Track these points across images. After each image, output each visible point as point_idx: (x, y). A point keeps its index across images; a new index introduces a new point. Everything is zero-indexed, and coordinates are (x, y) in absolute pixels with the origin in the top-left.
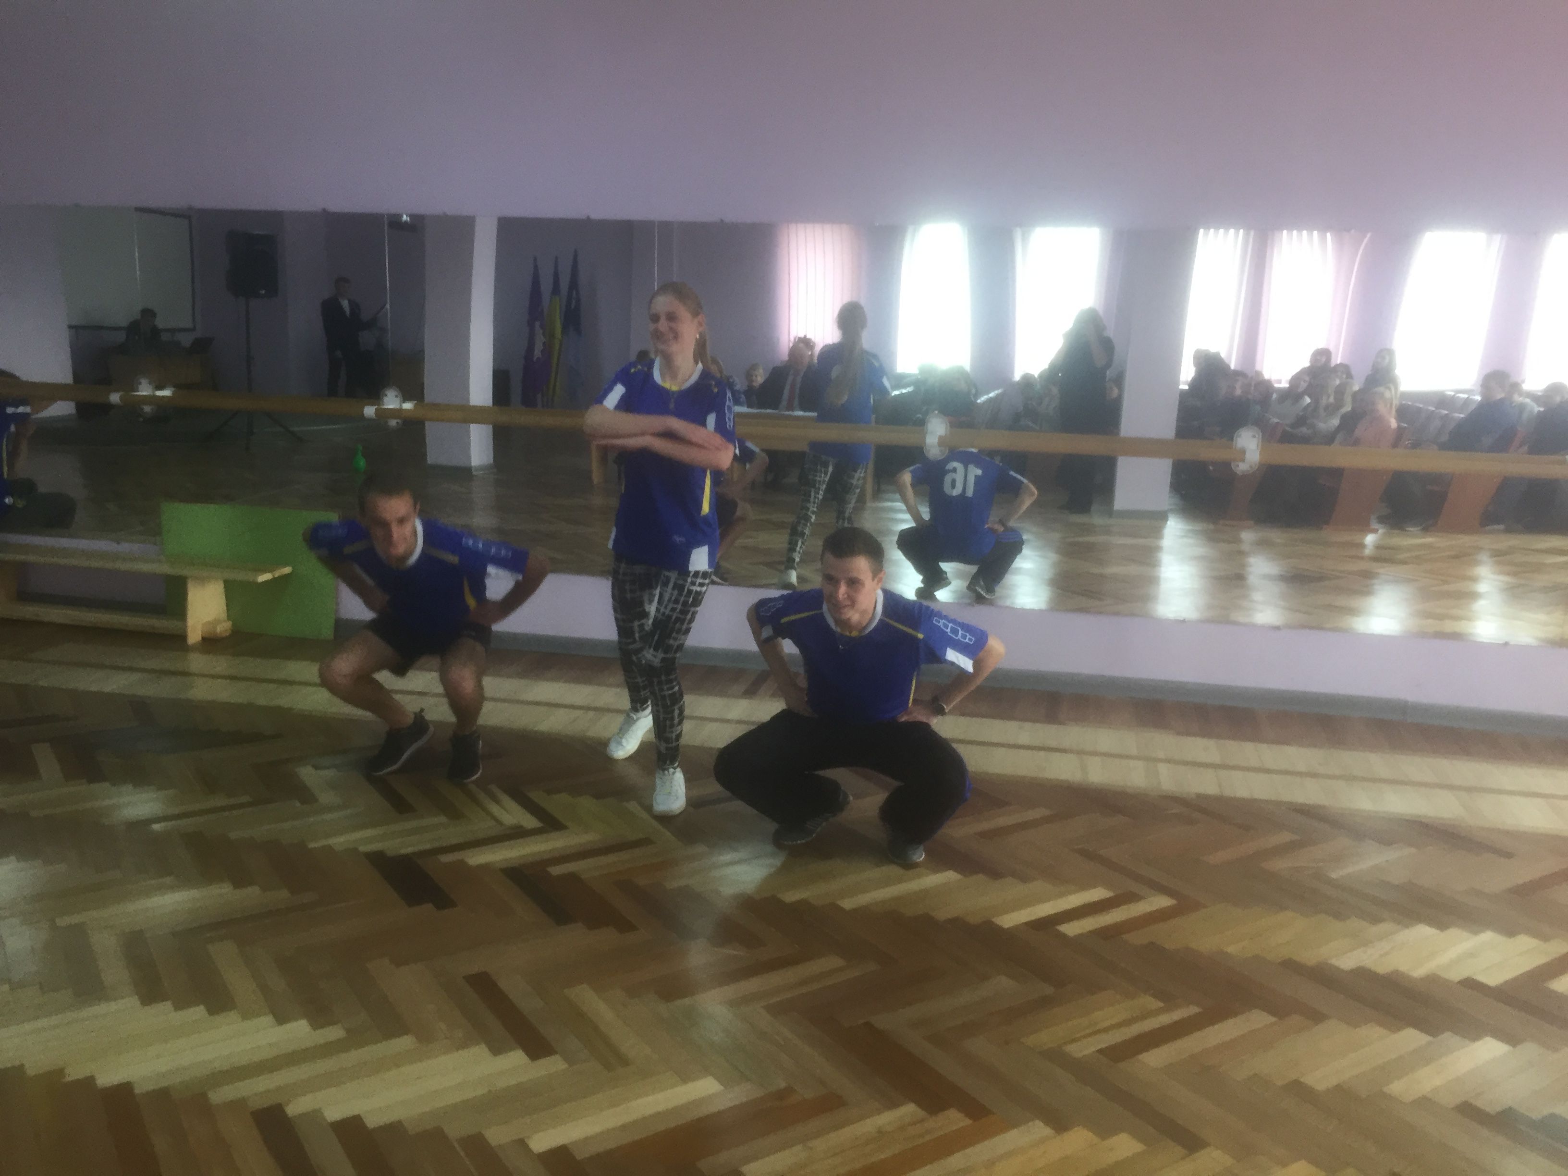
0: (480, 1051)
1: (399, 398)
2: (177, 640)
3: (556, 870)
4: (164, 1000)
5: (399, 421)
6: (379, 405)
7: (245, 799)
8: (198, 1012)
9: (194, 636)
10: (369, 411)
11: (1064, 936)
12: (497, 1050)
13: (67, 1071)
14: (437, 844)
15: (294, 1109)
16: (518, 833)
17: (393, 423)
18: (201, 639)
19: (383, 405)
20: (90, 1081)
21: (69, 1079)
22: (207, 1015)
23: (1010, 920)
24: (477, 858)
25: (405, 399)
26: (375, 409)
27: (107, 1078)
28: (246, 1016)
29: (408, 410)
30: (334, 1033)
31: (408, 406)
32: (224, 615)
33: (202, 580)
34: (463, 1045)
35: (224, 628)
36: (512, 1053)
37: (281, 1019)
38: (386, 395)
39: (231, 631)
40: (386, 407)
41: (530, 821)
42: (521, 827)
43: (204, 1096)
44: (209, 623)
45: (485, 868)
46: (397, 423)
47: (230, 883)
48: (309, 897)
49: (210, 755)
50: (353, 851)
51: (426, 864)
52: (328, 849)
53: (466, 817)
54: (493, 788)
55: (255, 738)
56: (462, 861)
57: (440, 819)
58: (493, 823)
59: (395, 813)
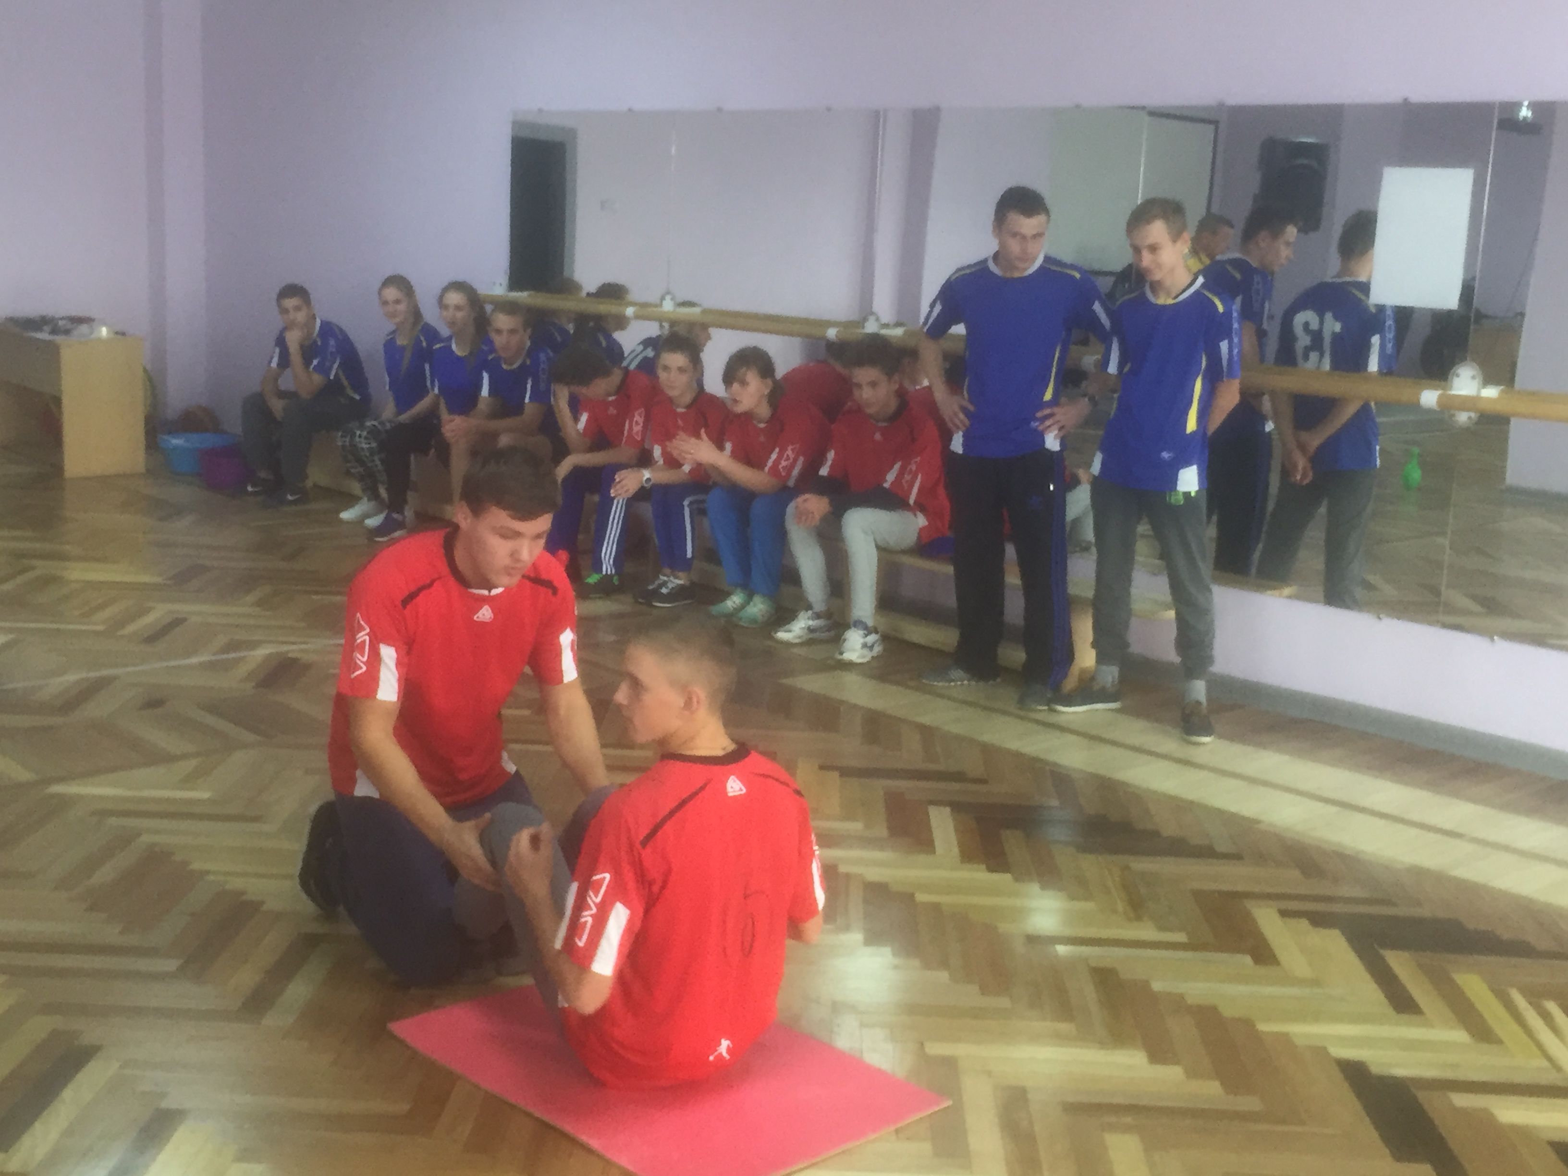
1: (1477, 380)
5: (1473, 415)
6: (1444, 389)
10: (1429, 398)
14: (1450, 1074)
17: (1463, 418)
19: (1450, 390)
24: (1511, 1113)
25: (1488, 380)
26: (1438, 394)
29: (1488, 399)
31: (1491, 392)
38: (1458, 376)
40: (1454, 392)
45: (1524, 1133)
46: (1470, 418)
47: (1146, 1054)
48: (1250, 1103)
49: (1141, 865)
50: (1320, 1052)
51: (1431, 1102)
52: (1285, 1039)
53: (1500, 1042)
54: (1551, 1006)
55: (1206, 852)
56: (1485, 1111)
57: (1460, 1036)
58: (1545, 1063)
59: (1389, 1011)
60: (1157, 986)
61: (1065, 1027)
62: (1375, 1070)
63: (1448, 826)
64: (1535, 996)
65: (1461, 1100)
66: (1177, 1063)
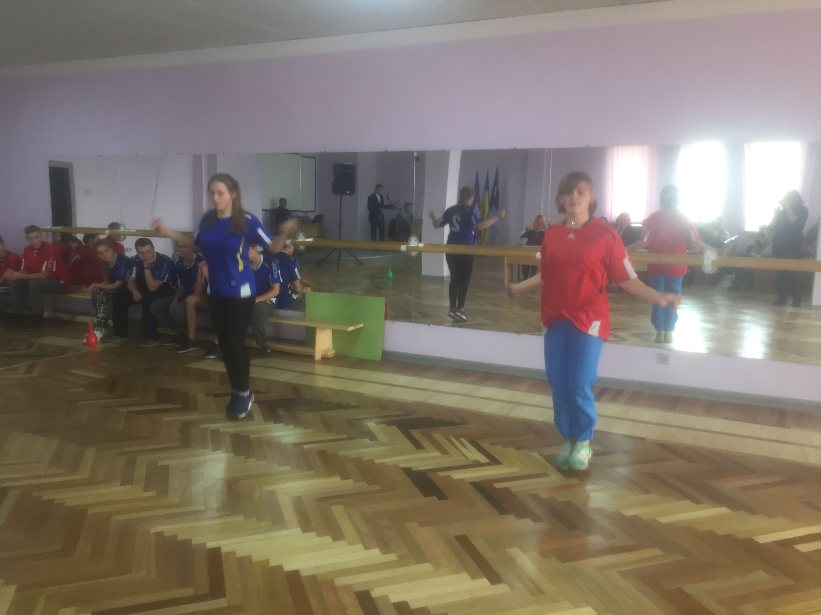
0: (464, 576)
1: (417, 241)
2: (310, 358)
3: (498, 486)
4: (312, 531)
5: (417, 252)
7: (345, 436)
8: (328, 539)
9: (318, 356)
10: (403, 248)
11: (798, 551)
12: (474, 577)
13: (271, 561)
14: (437, 467)
15: (375, 593)
16: (477, 465)
17: (413, 254)
18: (321, 358)
20: (280, 568)
21: (271, 565)
22: (332, 541)
23: (763, 539)
24: (457, 475)
25: (420, 242)
26: (406, 247)
27: (288, 567)
28: (350, 544)
29: (421, 247)
30: (392, 557)
31: (421, 245)
32: (331, 347)
33: (323, 329)
34: (456, 572)
35: (331, 353)
36: (481, 580)
37: (367, 547)
39: (334, 355)
40: (410, 246)
41: (483, 459)
42: (478, 461)
43: (332, 581)
44: (325, 350)
45: (462, 481)
46: (416, 254)
47: (340, 477)
48: (377, 487)
49: (327, 414)
50: (396, 466)
51: (432, 476)
52: (384, 464)
53: (450, 454)
54: (463, 440)
55: (347, 407)
56: (449, 476)
57: (438, 454)
58: (464, 458)
59: (415, 449)
60: (340, 453)
61: (311, 473)
62: (414, 469)
63: (423, 387)
64: (457, 437)
65: (442, 474)
66: (350, 478)
